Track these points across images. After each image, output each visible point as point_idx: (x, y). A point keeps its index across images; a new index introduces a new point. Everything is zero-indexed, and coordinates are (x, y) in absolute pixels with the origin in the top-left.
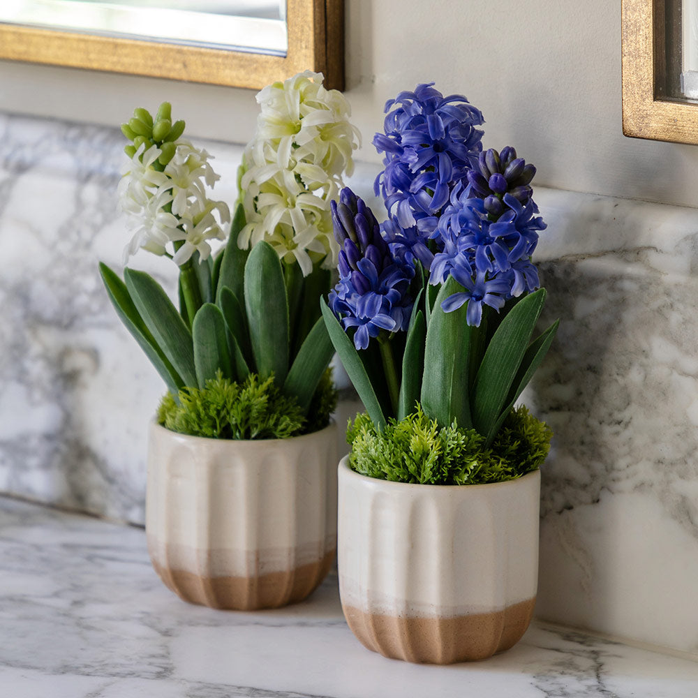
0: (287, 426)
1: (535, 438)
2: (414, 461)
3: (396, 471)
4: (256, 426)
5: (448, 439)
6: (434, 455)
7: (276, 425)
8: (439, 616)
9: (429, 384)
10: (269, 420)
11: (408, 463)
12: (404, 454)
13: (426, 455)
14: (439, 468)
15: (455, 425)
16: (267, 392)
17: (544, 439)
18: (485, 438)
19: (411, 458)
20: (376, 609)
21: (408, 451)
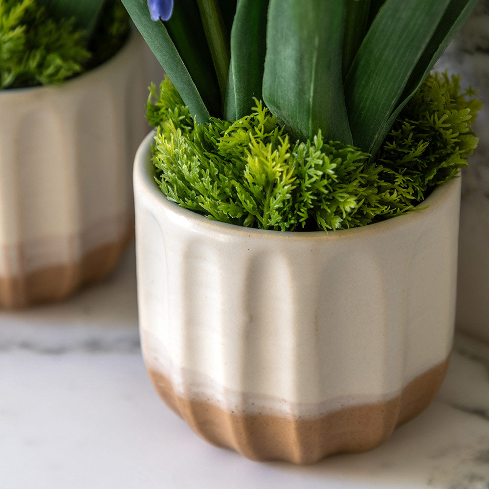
0: (58, 70)
1: (453, 133)
2: (252, 194)
3: (222, 207)
4: (9, 71)
5: (308, 165)
6: (283, 191)
7: (41, 66)
8: (295, 416)
9: (274, 75)
10: (28, 59)
11: (241, 197)
12: (234, 182)
13: (271, 185)
14: (292, 209)
15: (318, 139)
16: (22, 22)
17: (467, 130)
18: (368, 154)
19: (247, 190)
20: (197, 394)
21: (240, 178)
